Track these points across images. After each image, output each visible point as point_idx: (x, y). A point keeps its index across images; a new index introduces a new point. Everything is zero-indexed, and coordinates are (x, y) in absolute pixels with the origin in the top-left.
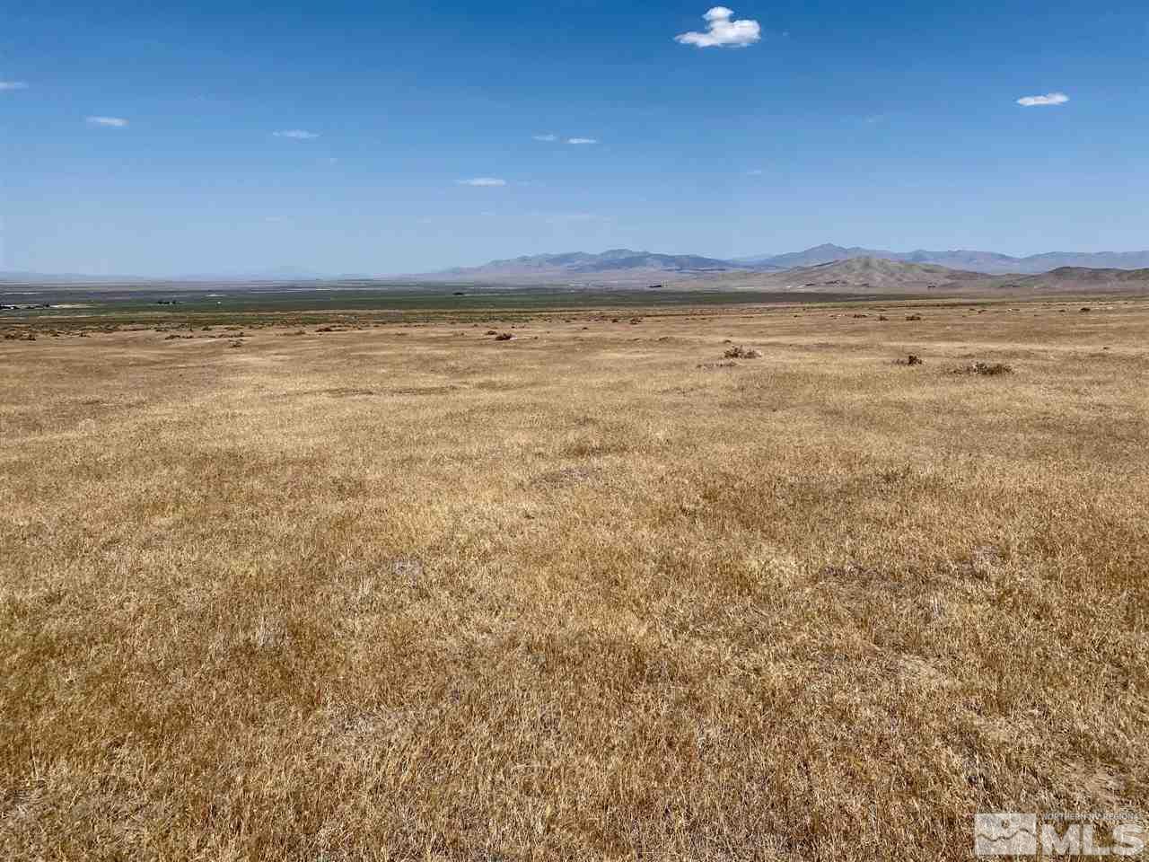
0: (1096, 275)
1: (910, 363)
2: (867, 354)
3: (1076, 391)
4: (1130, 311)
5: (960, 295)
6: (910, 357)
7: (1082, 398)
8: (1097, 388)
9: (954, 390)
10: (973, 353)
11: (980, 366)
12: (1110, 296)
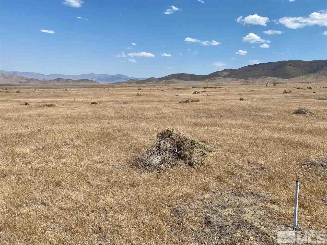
0: (67, 81)
1: (25, 104)
2: (8, 103)
3: (72, 109)
4: (77, 90)
5: (30, 85)
6: (25, 103)
7: (74, 111)
8: (76, 108)
9: (42, 111)
10: (41, 102)
11: (47, 105)
12: (71, 86)
